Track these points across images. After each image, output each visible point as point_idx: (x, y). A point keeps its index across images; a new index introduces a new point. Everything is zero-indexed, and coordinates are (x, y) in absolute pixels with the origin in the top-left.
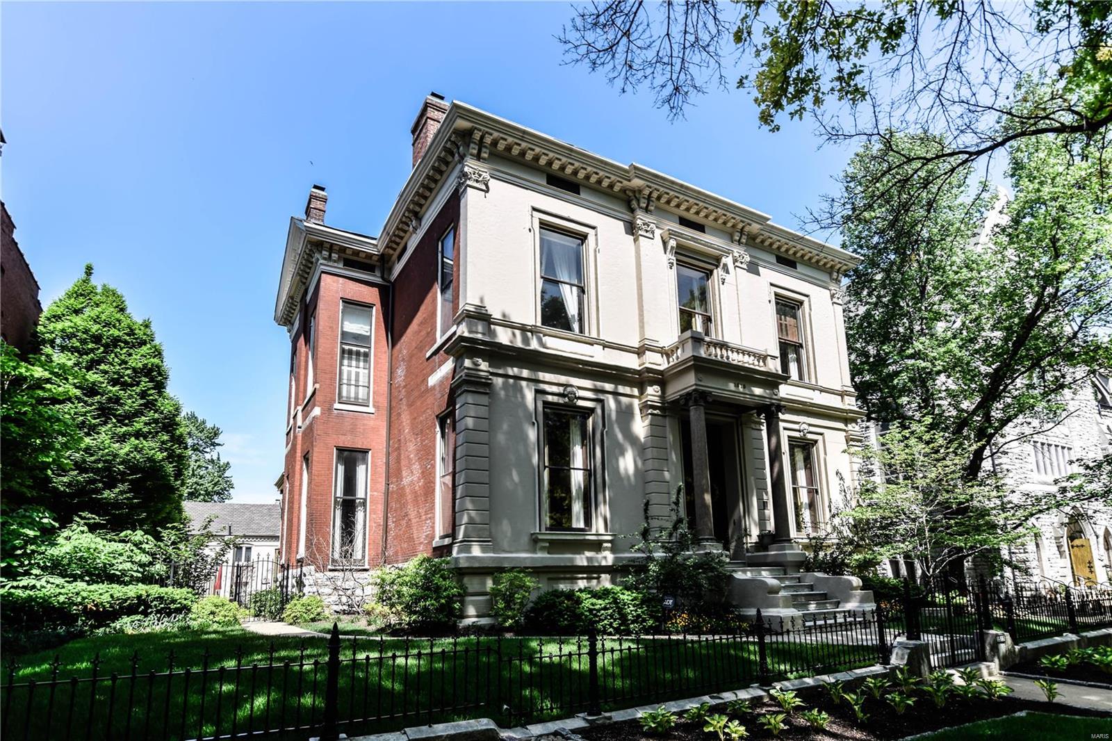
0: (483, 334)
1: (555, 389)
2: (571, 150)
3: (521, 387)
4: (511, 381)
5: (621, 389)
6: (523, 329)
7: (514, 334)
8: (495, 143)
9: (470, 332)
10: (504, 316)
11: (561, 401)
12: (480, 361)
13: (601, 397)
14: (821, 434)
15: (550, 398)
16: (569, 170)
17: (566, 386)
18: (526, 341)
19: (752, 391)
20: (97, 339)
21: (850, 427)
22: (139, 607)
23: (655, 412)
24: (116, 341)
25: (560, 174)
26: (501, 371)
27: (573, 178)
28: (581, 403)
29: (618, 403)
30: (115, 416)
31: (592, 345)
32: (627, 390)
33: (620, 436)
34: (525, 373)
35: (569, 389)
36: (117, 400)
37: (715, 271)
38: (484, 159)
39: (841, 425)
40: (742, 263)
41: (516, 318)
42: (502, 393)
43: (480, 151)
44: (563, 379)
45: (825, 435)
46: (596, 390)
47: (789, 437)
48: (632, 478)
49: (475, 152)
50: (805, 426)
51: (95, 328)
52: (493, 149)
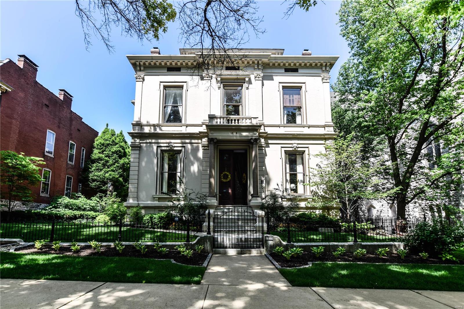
0: (138, 130)
1: (165, 145)
2: (171, 57)
3: (152, 146)
4: (149, 144)
5: (193, 141)
6: (154, 126)
7: (151, 128)
8: (144, 64)
9: (134, 130)
10: (147, 122)
11: (167, 149)
12: (136, 139)
13: (185, 145)
14: (308, 147)
15: (163, 148)
16: (174, 64)
17: (169, 143)
18: (155, 130)
19: (241, 134)
20: (103, 145)
21: (328, 142)
22: (82, 217)
23: (205, 148)
24: (108, 145)
25: (171, 66)
26: (144, 142)
27: (176, 66)
28: (175, 148)
29: (192, 146)
30: (107, 166)
31: (181, 126)
32: (196, 141)
33: (192, 158)
34: (153, 141)
35: (170, 144)
36: (107, 162)
37: (244, 85)
38: (142, 70)
39: (323, 142)
40: (259, 78)
41: (152, 123)
42: (145, 149)
43: (140, 68)
44: (168, 141)
45: (310, 148)
46: (182, 143)
47: (285, 151)
48: (196, 174)
49: (139, 69)
50: (295, 145)
51: (103, 142)
52: (145, 66)
